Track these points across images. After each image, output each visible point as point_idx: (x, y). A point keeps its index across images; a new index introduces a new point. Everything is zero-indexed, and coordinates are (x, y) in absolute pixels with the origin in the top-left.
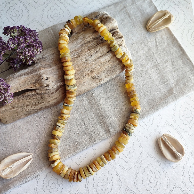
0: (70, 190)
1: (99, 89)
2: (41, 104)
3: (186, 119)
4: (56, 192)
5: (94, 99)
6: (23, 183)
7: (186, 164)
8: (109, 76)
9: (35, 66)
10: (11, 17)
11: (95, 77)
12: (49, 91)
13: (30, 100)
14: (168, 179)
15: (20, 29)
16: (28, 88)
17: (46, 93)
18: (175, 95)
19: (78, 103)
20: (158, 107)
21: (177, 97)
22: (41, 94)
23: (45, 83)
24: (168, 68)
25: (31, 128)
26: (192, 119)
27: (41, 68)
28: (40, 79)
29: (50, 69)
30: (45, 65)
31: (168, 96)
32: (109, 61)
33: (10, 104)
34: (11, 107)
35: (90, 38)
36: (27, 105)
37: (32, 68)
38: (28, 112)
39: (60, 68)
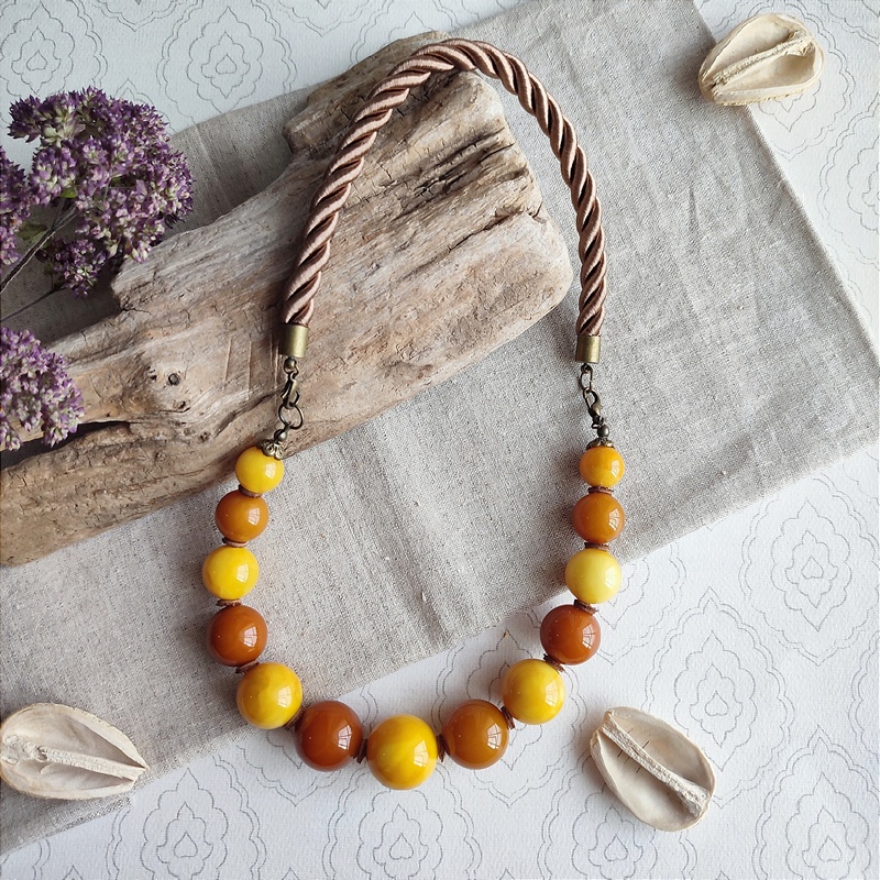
0: (255, 870)
2: (159, 485)
3: (803, 584)
4: (196, 874)
5: (382, 474)
6: (58, 831)
7: (777, 789)
8: (461, 351)
9: (120, 323)
10: (21, 74)
11: (396, 358)
12: (188, 430)
13: (108, 470)
14: (691, 852)
15: (84, 107)
16: (95, 416)
17: (175, 437)
18: (757, 472)
19: (307, 490)
20: (673, 523)
21: (765, 482)
22: (153, 442)
23: (168, 397)
24: (738, 340)
25: (96, 597)
26: (828, 584)
27: (145, 330)
28: (144, 382)
29: (187, 334)
30: (165, 312)
31: (725, 473)
32: (460, 288)
33: (18, 490)
34: (25, 501)
35: (369, 183)
36: (93, 489)
37: (109, 329)
38: (104, 516)
39: (231, 328)
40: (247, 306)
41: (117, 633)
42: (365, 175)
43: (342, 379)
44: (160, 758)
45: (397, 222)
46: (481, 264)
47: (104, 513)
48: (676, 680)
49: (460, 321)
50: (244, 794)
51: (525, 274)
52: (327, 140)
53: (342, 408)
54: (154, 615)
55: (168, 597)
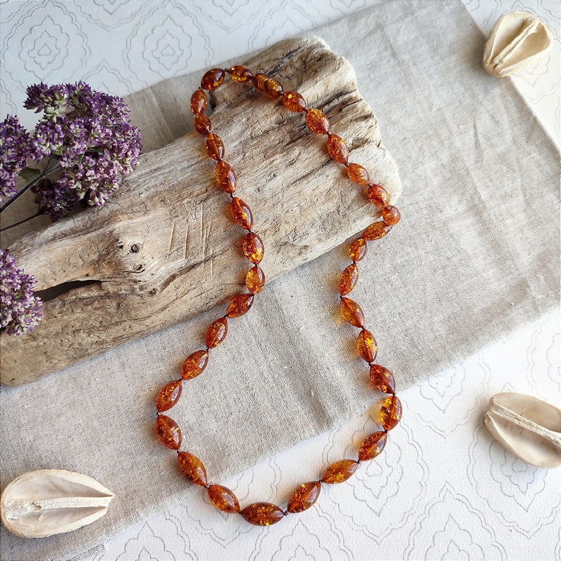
1: (294, 279)
2: (119, 328)
8: (328, 236)
9: (98, 211)
10: (35, 58)
11: (284, 240)
12: (142, 286)
13: (85, 315)
15: (75, 95)
16: (79, 276)
17: (133, 291)
18: (534, 303)
20: (480, 338)
21: (540, 309)
22: (117, 295)
23: (131, 261)
24: (513, 217)
27: (116, 215)
28: (114, 250)
29: (144, 219)
30: (129, 204)
31: (512, 304)
36: (74, 329)
37: (91, 215)
38: (80, 350)
39: (175, 215)
41: (96, 423)
44: (127, 513)
48: (490, 448)
50: (187, 540)
54: (122, 411)
55: (132, 398)
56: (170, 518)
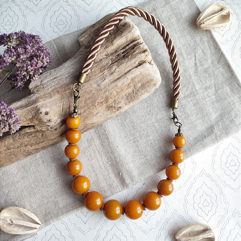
2: (43, 143)
5: (107, 138)
7: (224, 228)
8: (129, 102)
9: (31, 97)
10: (4, 27)
11: (110, 105)
12: (51, 127)
13: (29, 139)
15: (19, 37)
16: (25, 124)
17: (48, 129)
18: (216, 135)
20: (192, 151)
21: (218, 138)
22: (41, 131)
23: (45, 118)
24: (209, 97)
25: (27, 175)
26: (237, 168)
27: (38, 99)
28: (38, 114)
29: (50, 100)
30: (44, 94)
31: (206, 136)
32: (129, 85)
33: (3, 146)
34: (5, 149)
35: (102, 55)
36: (25, 145)
37: (28, 99)
38: (28, 152)
39: (63, 98)
40: (67, 92)
41: (33, 185)
42: (101, 53)
43: (95, 111)
44: (45, 222)
45: (110, 66)
46: (135, 78)
47: (28, 151)
48: (194, 196)
49: (129, 94)
50: (70, 231)
51: (147, 80)
52: (89, 43)
53: (96, 120)
54: (43, 180)
55: (47, 175)
56: (63, 223)
